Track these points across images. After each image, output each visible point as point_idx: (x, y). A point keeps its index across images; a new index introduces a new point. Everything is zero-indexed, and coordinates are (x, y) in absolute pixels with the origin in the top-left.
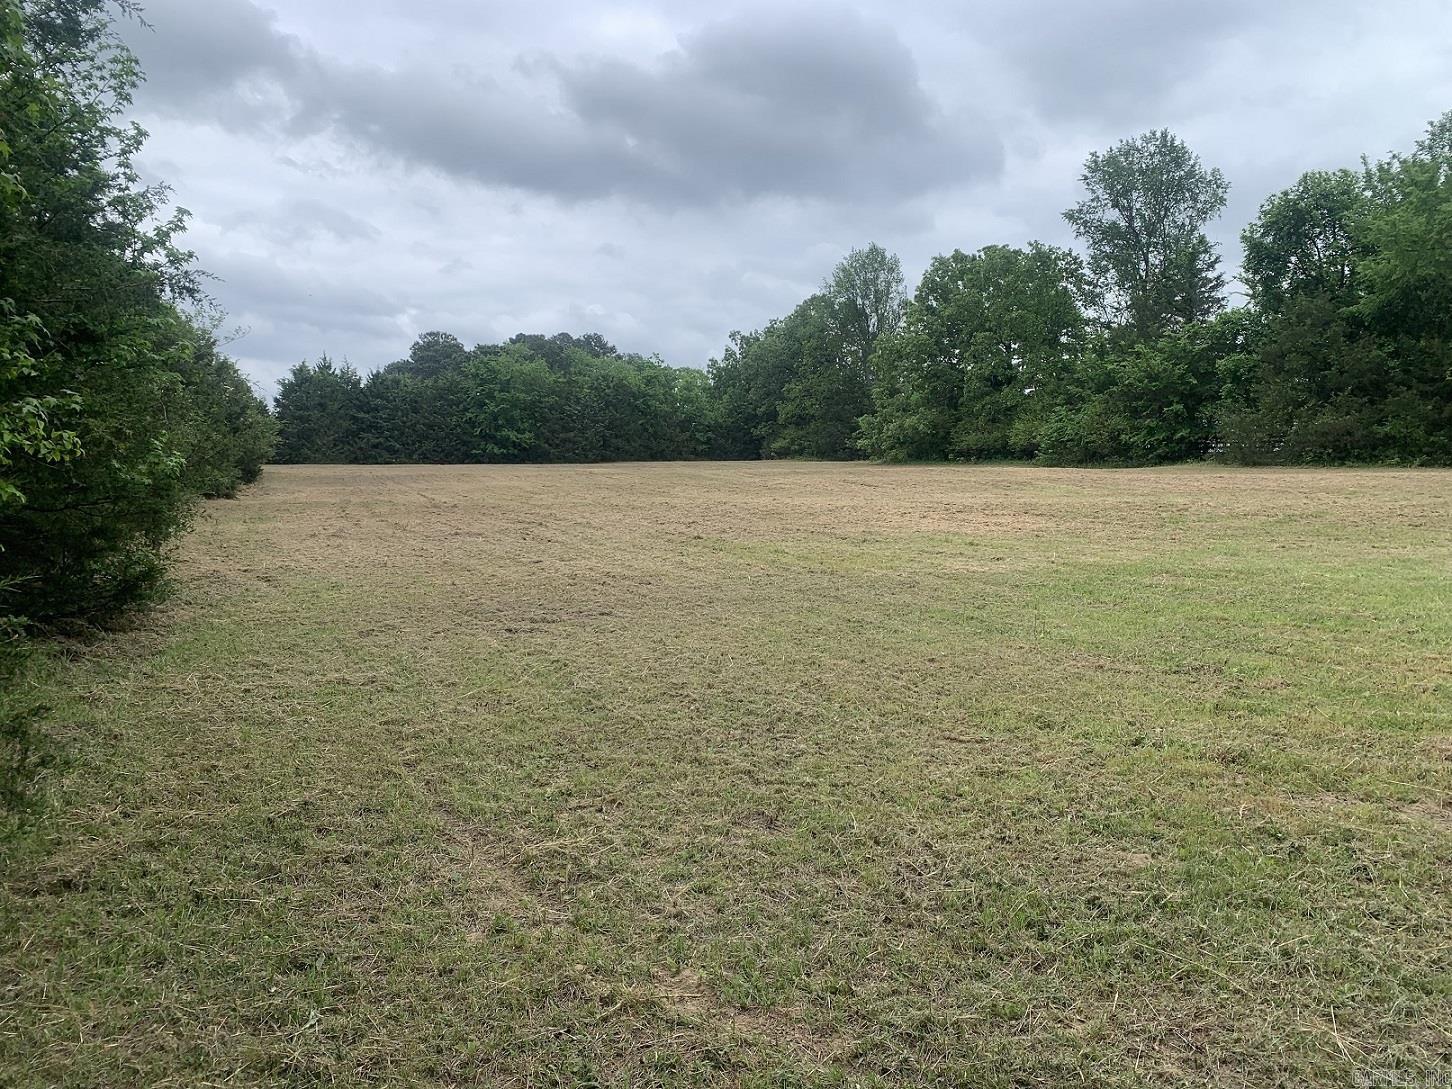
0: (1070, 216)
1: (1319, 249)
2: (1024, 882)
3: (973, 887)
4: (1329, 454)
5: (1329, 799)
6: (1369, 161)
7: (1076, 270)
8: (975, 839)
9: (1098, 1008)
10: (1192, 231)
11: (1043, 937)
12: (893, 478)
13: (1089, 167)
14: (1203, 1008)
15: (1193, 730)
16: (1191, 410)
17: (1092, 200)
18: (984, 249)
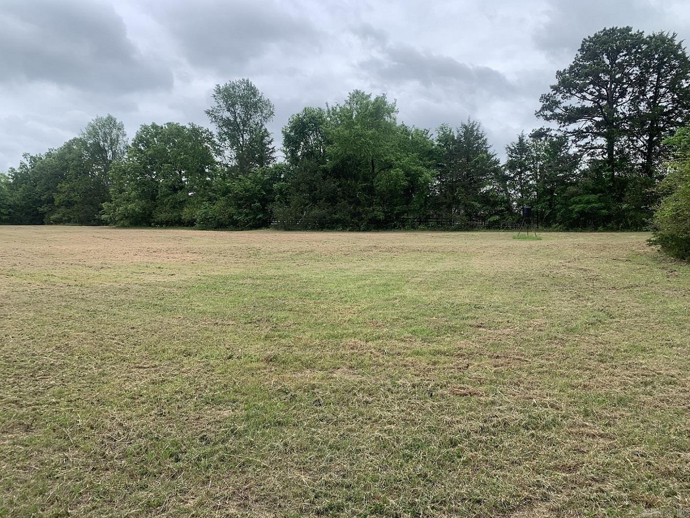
0: (208, 113)
1: (312, 140)
2: (170, 434)
3: (143, 442)
4: (317, 226)
5: (308, 372)
6: (329, 105)
7: (211, 139)
8: (147, 417)
9: (201, 490)
10: (262, 126)
11: (177, 460)
12: (121, 235)
13: (216, 91)
14: (249, 478)
15: (256, 349)
16: (264, 206)
17: (218, 107)
18: (167, 123)
